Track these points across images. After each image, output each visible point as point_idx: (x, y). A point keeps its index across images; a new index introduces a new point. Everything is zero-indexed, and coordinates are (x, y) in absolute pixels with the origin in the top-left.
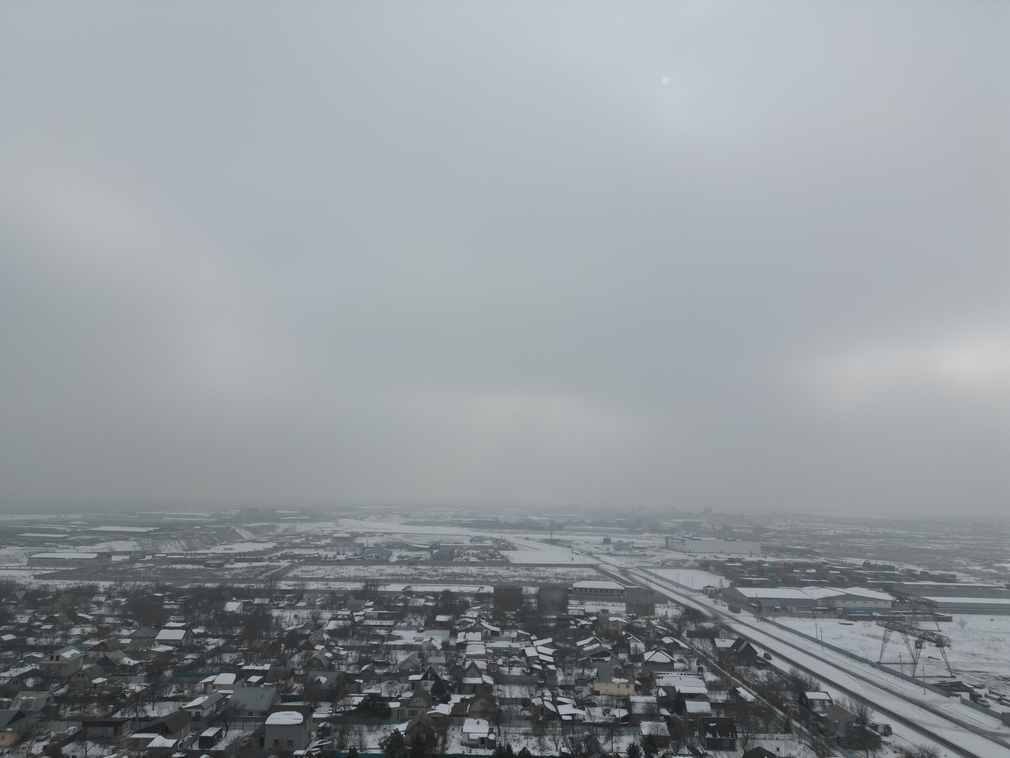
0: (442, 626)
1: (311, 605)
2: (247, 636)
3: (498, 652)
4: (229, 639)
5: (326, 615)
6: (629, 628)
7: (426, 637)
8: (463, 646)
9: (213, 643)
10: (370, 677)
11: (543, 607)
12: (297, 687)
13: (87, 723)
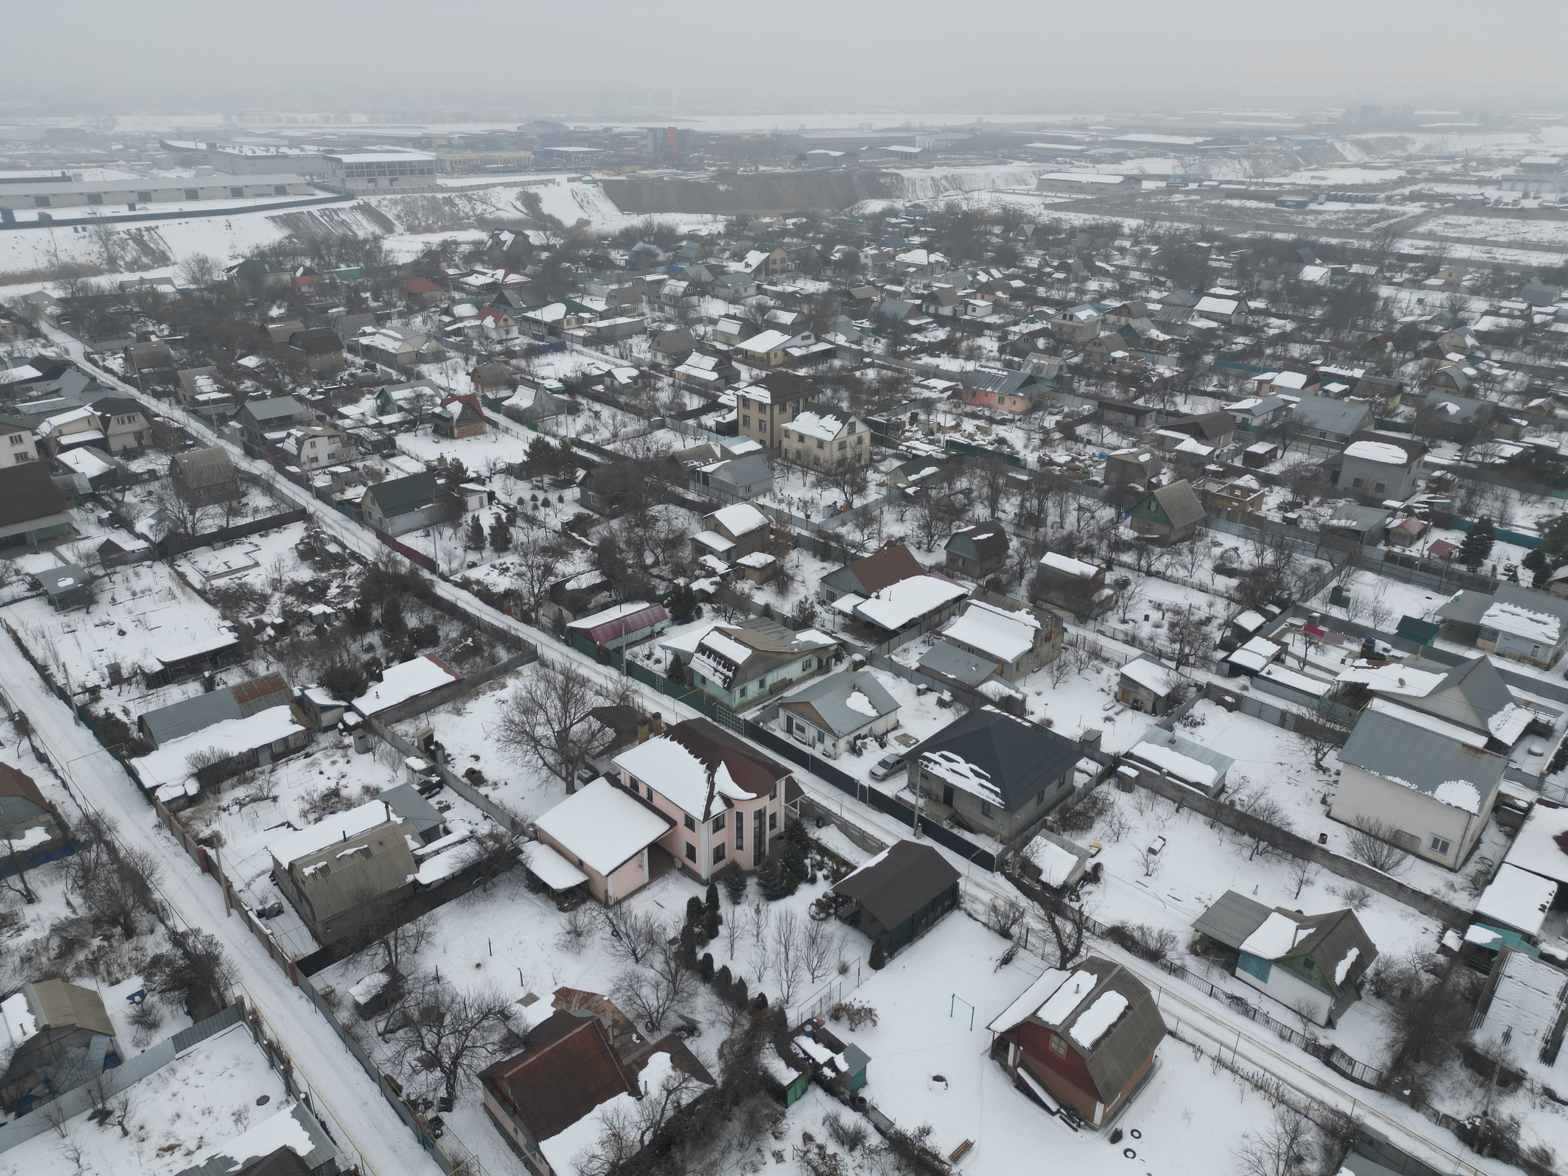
1: (1451, 286)
2: (1328, 323)
4: (1304, 322)
5: (1478, 305)
9: (1276, 326)
10: (1542, 419)
12: (1404, 412)
13: (1104, 405)
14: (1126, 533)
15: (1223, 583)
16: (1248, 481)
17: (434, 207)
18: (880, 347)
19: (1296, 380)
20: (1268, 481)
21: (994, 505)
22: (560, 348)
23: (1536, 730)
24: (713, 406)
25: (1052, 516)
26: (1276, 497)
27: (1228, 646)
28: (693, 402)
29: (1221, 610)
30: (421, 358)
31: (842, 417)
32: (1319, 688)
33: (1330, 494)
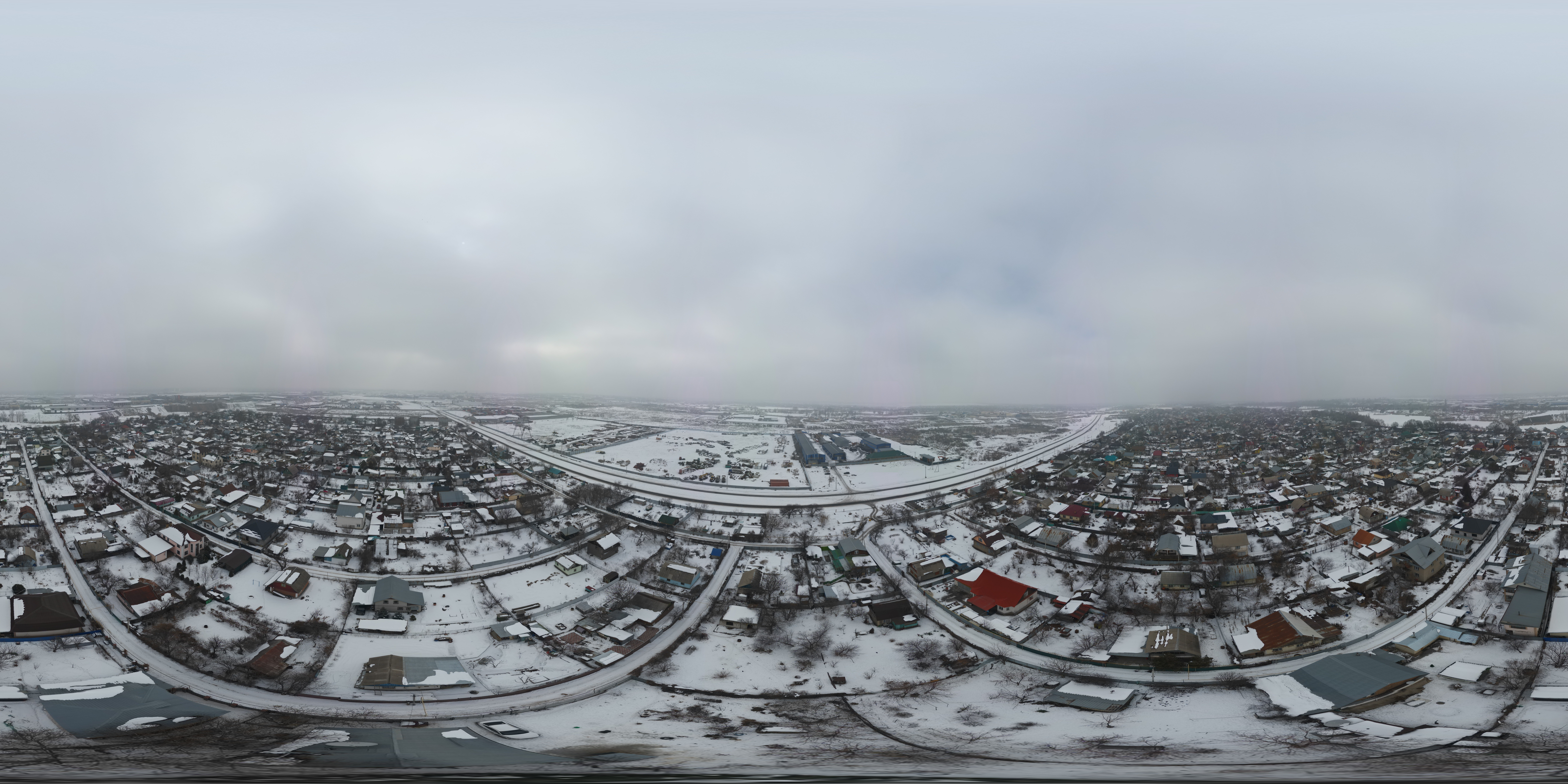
0: (377, 430)
1: (335, 422)
2: (316, 430)
3: (396, 439)
4: (311, 431)
5: (340, 426)
6: (439, 430)
7: (372, 433)
8: (384, 436)
9: (306, 432)
10: (355, 445)
11: (411, 424)
12: (332, 446)
13: (274, 450)
14: (282, 477)
15: (305, 485)
16: (306, 463)
17: (130, 411)
18: (224, 440)
19: (312, 442)
20: (310, 463)
21: (252, 474)
22: (153, 441)
23: (369, 500)
24: (187, 454)
25: (266, 475)
26: (312, 466)
27: (309, 498)
28: (182, 453)
29: (306, 491)
30: (123, 441)
31: (216, 456)
32: (329, 503)
33: (322, 464)
